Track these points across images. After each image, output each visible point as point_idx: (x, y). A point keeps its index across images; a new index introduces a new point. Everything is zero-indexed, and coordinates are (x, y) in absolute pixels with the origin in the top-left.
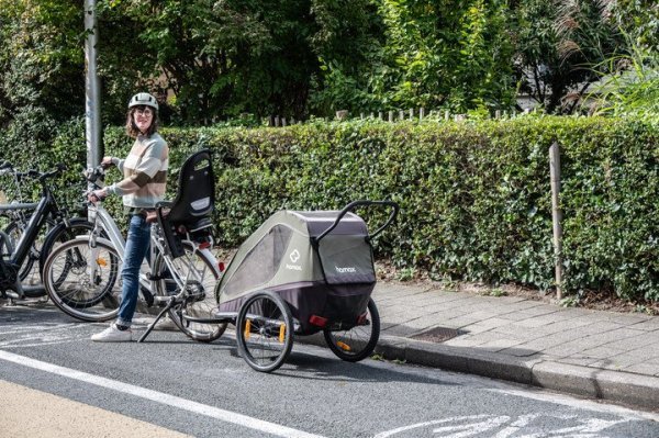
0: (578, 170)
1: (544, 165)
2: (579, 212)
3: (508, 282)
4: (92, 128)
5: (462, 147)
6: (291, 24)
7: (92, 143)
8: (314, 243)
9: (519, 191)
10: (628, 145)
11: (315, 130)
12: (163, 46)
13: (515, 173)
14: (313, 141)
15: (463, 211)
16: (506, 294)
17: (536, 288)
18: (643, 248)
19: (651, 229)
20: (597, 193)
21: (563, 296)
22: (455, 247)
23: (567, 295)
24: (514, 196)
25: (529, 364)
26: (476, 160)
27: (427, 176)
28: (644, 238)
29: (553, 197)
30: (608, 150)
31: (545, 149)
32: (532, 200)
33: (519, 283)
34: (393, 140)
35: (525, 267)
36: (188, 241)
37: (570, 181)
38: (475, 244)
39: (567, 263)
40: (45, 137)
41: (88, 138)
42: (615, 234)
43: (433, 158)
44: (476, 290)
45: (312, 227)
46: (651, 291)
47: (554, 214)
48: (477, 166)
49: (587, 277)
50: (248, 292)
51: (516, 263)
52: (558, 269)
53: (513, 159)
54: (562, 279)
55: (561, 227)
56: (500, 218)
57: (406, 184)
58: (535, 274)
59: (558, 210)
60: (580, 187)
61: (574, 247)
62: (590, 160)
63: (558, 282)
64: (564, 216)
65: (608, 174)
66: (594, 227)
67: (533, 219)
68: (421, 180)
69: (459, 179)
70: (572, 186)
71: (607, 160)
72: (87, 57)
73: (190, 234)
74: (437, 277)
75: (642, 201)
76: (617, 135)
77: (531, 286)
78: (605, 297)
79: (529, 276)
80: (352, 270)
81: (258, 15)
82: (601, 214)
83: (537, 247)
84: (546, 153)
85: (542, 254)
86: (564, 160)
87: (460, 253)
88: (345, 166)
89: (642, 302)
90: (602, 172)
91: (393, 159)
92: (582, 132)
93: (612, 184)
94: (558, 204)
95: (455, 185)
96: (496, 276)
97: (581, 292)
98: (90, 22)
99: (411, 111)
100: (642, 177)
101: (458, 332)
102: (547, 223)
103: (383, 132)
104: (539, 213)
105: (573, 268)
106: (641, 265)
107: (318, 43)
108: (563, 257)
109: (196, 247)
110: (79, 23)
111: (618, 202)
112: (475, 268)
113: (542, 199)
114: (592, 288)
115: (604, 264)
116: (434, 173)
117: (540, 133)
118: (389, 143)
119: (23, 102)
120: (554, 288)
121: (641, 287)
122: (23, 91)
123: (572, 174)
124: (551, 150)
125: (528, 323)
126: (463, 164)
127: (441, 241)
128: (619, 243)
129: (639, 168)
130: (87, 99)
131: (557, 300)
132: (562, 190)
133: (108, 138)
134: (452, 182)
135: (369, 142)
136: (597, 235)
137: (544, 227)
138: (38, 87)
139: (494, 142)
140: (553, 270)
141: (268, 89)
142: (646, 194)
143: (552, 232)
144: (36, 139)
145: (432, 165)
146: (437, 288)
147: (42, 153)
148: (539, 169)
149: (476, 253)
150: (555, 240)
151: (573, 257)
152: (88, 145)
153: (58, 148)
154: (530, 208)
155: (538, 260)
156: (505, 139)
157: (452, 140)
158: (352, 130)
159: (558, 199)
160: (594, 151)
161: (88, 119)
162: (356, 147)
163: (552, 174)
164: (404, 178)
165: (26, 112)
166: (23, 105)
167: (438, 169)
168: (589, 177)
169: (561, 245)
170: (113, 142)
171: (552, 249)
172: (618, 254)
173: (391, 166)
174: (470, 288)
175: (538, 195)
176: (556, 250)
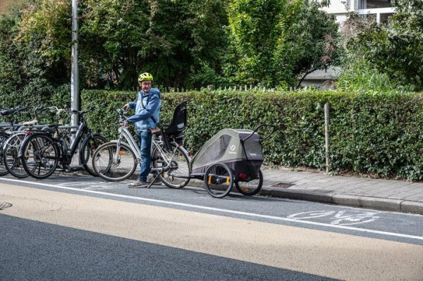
0: (338, 114)
1: (321, 112)
2: (338, 133)
3: (302, 165)
4: (74, 90)
5: (280, 104)
6: (180, 42)
7: (74, 98)
8: (242, 142)
9: (309, 124)
10: (362, 104)
11: (203, 94)
12: (116, 51)
13: (307, 116)
14: (203, 99)
15: (281, 133)
16: (301, 171)
17: (316, 168)
18: (368, 149)
19: (372, 140)
20: (347, 125)
21: (330, 171)
22: (276, 149)
23: (331, 170)
24: (306, 126)
25: (330, 195)
26: (288, 109)
27: (263, 116)
28: (368, 145)
29: (326, 127)
30: (352, 106)
31: (322, 104)
32: (315, 128)
33: (307, 166)
34: (246, 100)
35: (311, 158)
36: (174, 142)
37: (334, 120)
38: (286, 148)
39: (332, 156)
40: (47, 95)
41: (72, 95)
42: (355, 143)
43: (267, 108)
44: (287, 169)
45: (241, 136)
46: (370, 168)
47: (326, 134)
48: (288, 112)
49: (341, 163)
50: (210, 164)
51: (306, 156)
52: (327, 159)
53: (306, 109)
54: (329, 163)
55: (329, 140)
56: (300, 136)
57: (253, 120)
58: (316, 161)
59: (328, 132)
60: (339, 122)
61: (335, 148)
62: (343, 110)
63: (327, 164)
64: (331, 135)
65: (352, 117)
66: (345, 140)
67: (316, 136)
68: (260, 118)
69: (279, 118)
70: (334, 122)
71: (352, 110)
72: (73, 54)
73: (176, 139)
74: (266, 163)
75: (368, 128)
76: (356, 99)
77: (313, 167)
78: (348, 171)
79: (313, 162)
80: (255, 155)
81: (164, 36)
82: (349, 134)
83: (317, 149)
84: (323, 107)
85: (320, 152)
86: (331, 110)
87: (278, 152)
88: (220, 111)
89: (365, 173)
90: (350, 115)
91: (246, 108)
92: (339, 98)
93: (354, 121)
94: (328, 129)
95: (278, 121)
96: (296, 163)
97: (338, 169)
98: (75, 37)
99: (246, 86)
100: (368, 118)
101: (290, 185)
102: (322, 138)
103: (240, 96)
104: (318, 134)
105: (334, 158)
106: (366, 157)
107: (195, 52)
108: (330, 154)
109: (177, 145)
110: (69, 36)
111: (357, 129)
112: (286, 159)
113: (320, 127)
114: (343, 167)
115: (349, 156)
116: (267, 115)
117: (320, 98)
118: (243, 101)
119: (34, 76)
120: (325, 168)
121: (367, 166)
122: (36, 70)
123: (335, 116)
124: (325, 106)
125: (319, 181)
126: (281, 111)
127: (270, 147)
128: (357, 147)
129: (367, 114)
130: (72, 75)
131: (326, 173)
132: (330, 124)
133: (83, 96)
134: (276, 120)
135: (233, 100)
136: (346, 143)
137: (321, 140)
138: (43, 69)
139: (298, 101)
140: (325, 159)
141: (167, 74)
142: (370, 125)
143: (324, 142)
144: (41, 95)
145: (265, 111)
146: (267, 168)
147: (44, 103)
148: (319, 114)
149: (287, 152)
150: (326, 146)
151: (334, 154)
152: (72, 98)
153: (55, 100)
154: (314, 131)
155: (318, 155)
156: (303, 100)
157: (276, 100)
158: (224, 95)
159: (328, 127)
160: (346, 106)
161: (72, 86)
162: (226, 103)
163: (326, 117)
164: (252, 117)
165: (35, 81)
166: (35, 78)
167: (269, 113)
168: (343, 118)
169: (329, 148)
170: (87, 98)
171: (325, 150)
172: (356, 152)
173: (245, 112)
174: (283, 168)
175: (318, 126)
176: (326, 151)
